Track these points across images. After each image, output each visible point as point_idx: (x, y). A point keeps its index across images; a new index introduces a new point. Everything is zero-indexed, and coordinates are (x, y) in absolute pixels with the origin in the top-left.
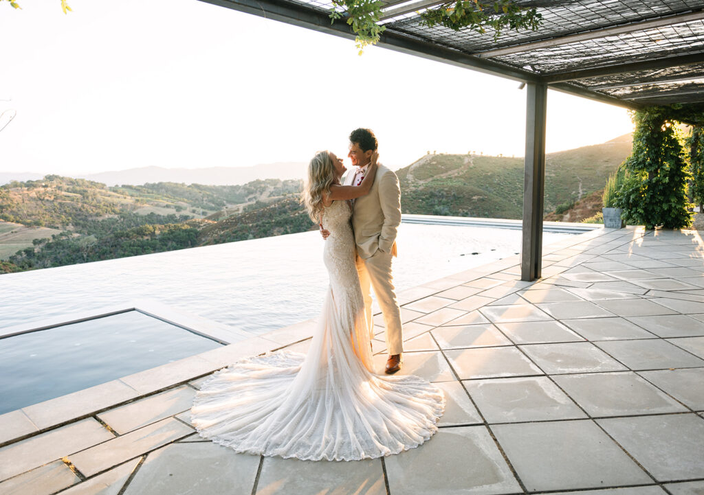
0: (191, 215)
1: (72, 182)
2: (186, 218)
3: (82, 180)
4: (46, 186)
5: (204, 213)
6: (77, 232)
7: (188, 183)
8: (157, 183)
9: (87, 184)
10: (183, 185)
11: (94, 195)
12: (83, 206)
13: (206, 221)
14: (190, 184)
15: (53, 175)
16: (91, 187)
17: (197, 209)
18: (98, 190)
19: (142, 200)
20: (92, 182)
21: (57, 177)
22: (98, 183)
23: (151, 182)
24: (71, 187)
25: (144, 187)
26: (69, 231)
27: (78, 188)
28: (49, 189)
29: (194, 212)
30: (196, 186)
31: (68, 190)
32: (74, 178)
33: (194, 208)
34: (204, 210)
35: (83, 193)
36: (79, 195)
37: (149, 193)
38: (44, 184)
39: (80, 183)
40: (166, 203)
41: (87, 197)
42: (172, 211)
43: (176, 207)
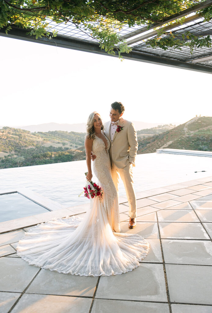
0: (70, 147)
1: (15, 130)
2: (67, 149)
3: (20, 129)
4: (3, 132)
5: (76, 147)
6: (16, 155)
7: (69, 131)
8: (54, 131)
9: (22, 131)
10: (67, 132)
11: (25, 136)
12: (19, 142)
13: (77, 151)
14: (70, 132)
15: (7, 127)
16: (23, 133)
17: (73, 145)
18: (27, 134)
19: (46, 139)
20: (24, 130)
21: (8, 127)
22: (27, 131)
23: (51, 131)
24: (14, 132)
25: (48, 133)
26: (12, 154)
27: (17, 133)
28: (4, 133)
29: (71, 146)
30: (73, 133)
31: (13, 134)
32: (16, 128)
33: (71, 144)
34: (76, 145)
35: (20, 136)
36: (17, 137)
37: (50, 136)
38: (2, 131)
39: (19, 131)
40: (58, 141)
41: (21, 138)
42: (60, 145)
43: (62, 143)
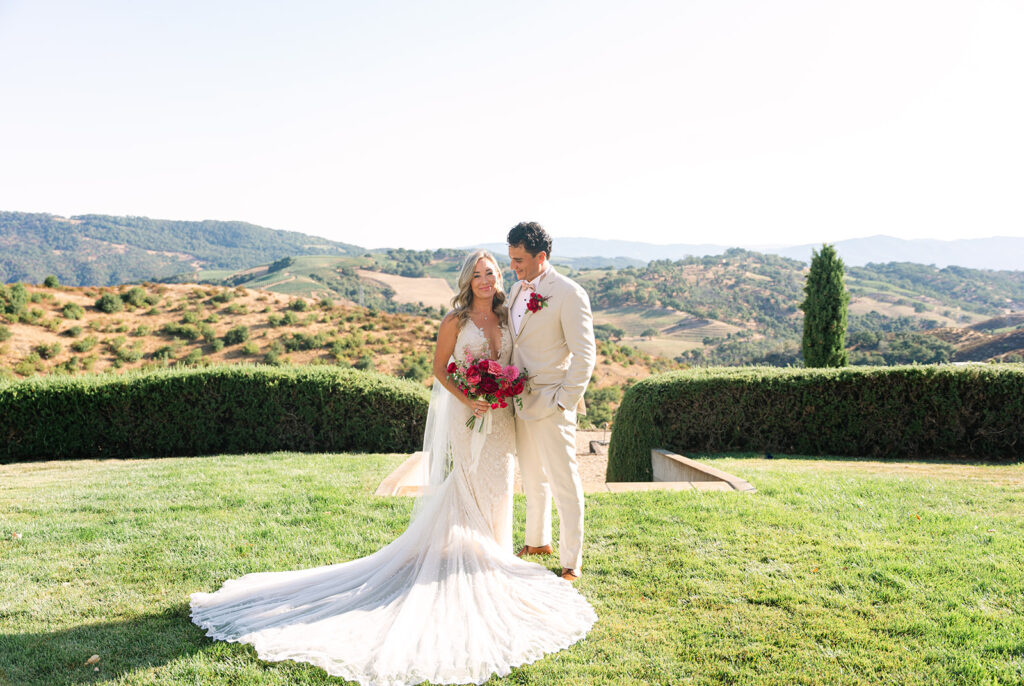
0: (940, 319)
1: (760, 259)
2: (930, 325)
3: (775, 256)
4: (727, 264)
5: (964, 319)
6: (760, 332)
7: (942, 265)
8: (887, 262)
9: (781, 262)
10: (932, 266)
11: (789, 277)
12: (772, 295)
13: (972, 332)
14: (945, 267)
15: (738, 249)
16: (786, 268)
17: (953, 311)
18: (796, 272)
19: (860, 290)
20: (788, 260)
21: (742, 251)
22: (795, 261)
23: (877, 262)
24: (758, 266)
25: (865, 269)
26: (750, 330)
27: (768, 269)
28: (730, 268)
29: (946, 314)
30: (955, 270)
31: (754, 271)
32: (764, 252)
33: (946, 309)
34: (966, 314)
35: (775, 276)
36: (768, 279)
37: (871, 279)
38: (724, 261)
39: (772, 261)
40: (898, 297)
41: (779, 282)
42: (907, 311)
43: (914, 305)
